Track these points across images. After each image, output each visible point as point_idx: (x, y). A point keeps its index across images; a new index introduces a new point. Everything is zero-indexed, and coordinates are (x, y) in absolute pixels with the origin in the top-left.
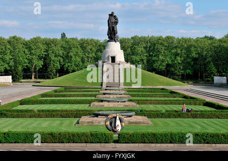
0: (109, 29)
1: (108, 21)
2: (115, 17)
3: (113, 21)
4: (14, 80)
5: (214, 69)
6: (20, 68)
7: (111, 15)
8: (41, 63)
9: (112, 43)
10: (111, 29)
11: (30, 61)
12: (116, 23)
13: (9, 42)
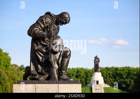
0: (95, 65)
1: (94, 61)
2: (98, 58)
3: (97, 61)
7: (96, 58)
9: (97, 73)
10: (96, 65)
12: (99, 61)
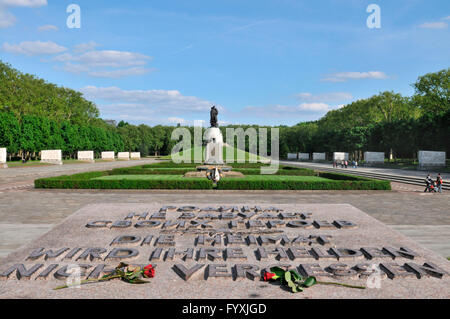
0: (211, 118)
3: (214, 113)
4: (142, 155)
5: (287, 149)
6: (146, 147)
8: (162, 144)
9: (214, 129)
10: (213, 118)
11: (154, 143)
12: (216, 114)
13: (139, 129)
